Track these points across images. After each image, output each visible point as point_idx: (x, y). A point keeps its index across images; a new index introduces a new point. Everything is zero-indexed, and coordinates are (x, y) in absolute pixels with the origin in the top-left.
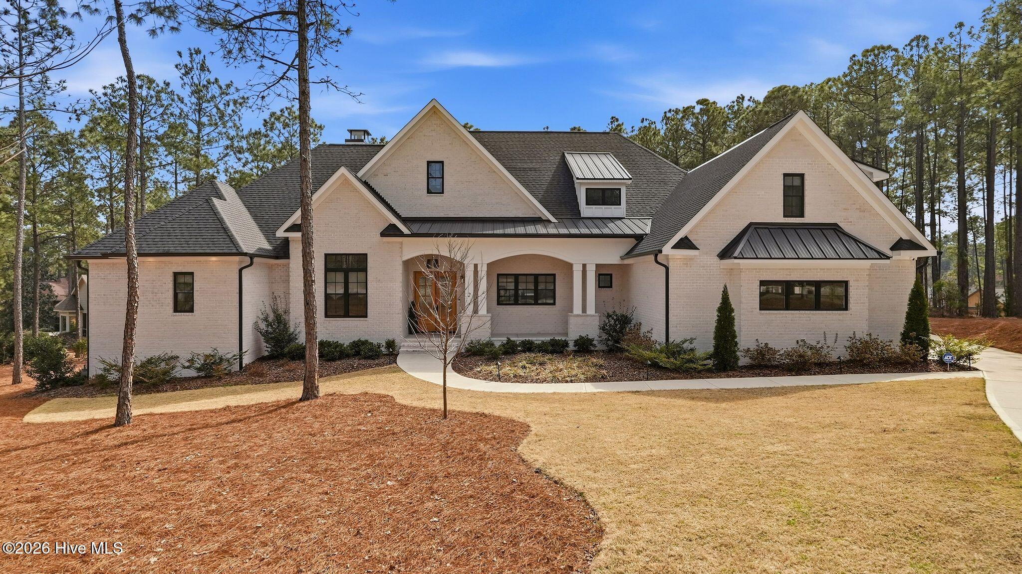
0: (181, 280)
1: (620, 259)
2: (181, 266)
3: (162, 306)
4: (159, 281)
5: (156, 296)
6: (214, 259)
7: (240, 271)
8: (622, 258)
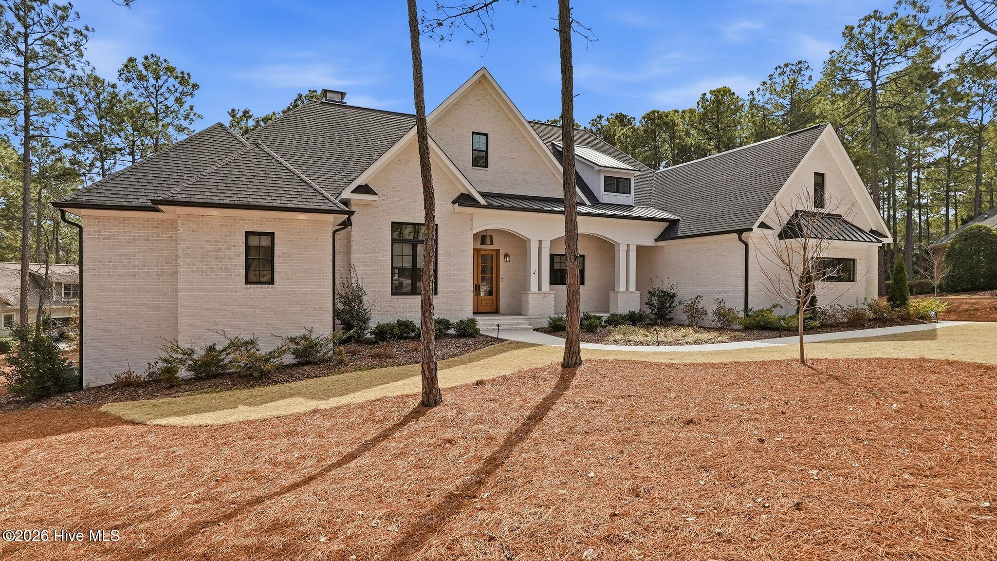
0: (254, 241)
1: (654, 241)
2: (257, 224)
3: (230, 275)
4: (225, 242)
5: (221, 262)
6: (302, 216)
7: (334, 233)
8: (656, 240)
